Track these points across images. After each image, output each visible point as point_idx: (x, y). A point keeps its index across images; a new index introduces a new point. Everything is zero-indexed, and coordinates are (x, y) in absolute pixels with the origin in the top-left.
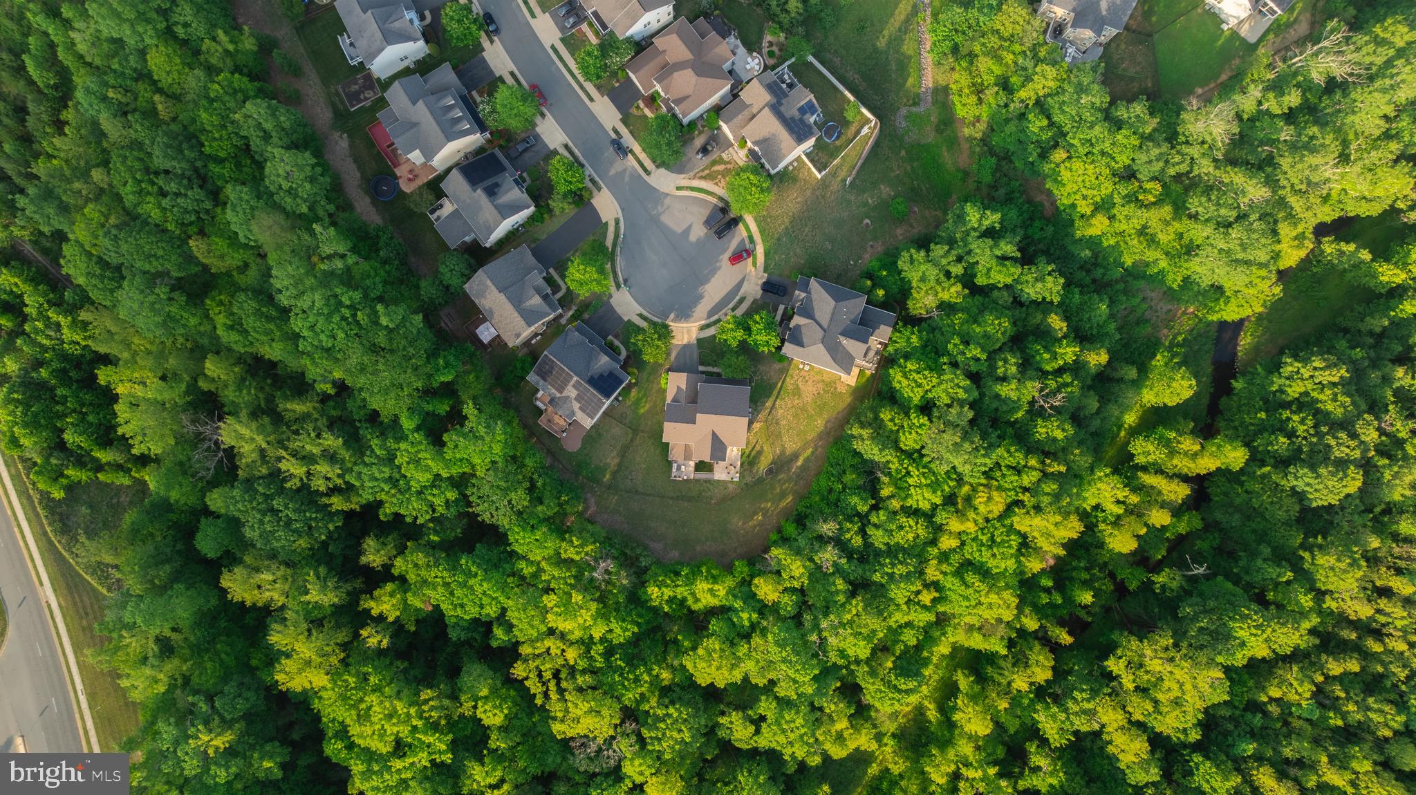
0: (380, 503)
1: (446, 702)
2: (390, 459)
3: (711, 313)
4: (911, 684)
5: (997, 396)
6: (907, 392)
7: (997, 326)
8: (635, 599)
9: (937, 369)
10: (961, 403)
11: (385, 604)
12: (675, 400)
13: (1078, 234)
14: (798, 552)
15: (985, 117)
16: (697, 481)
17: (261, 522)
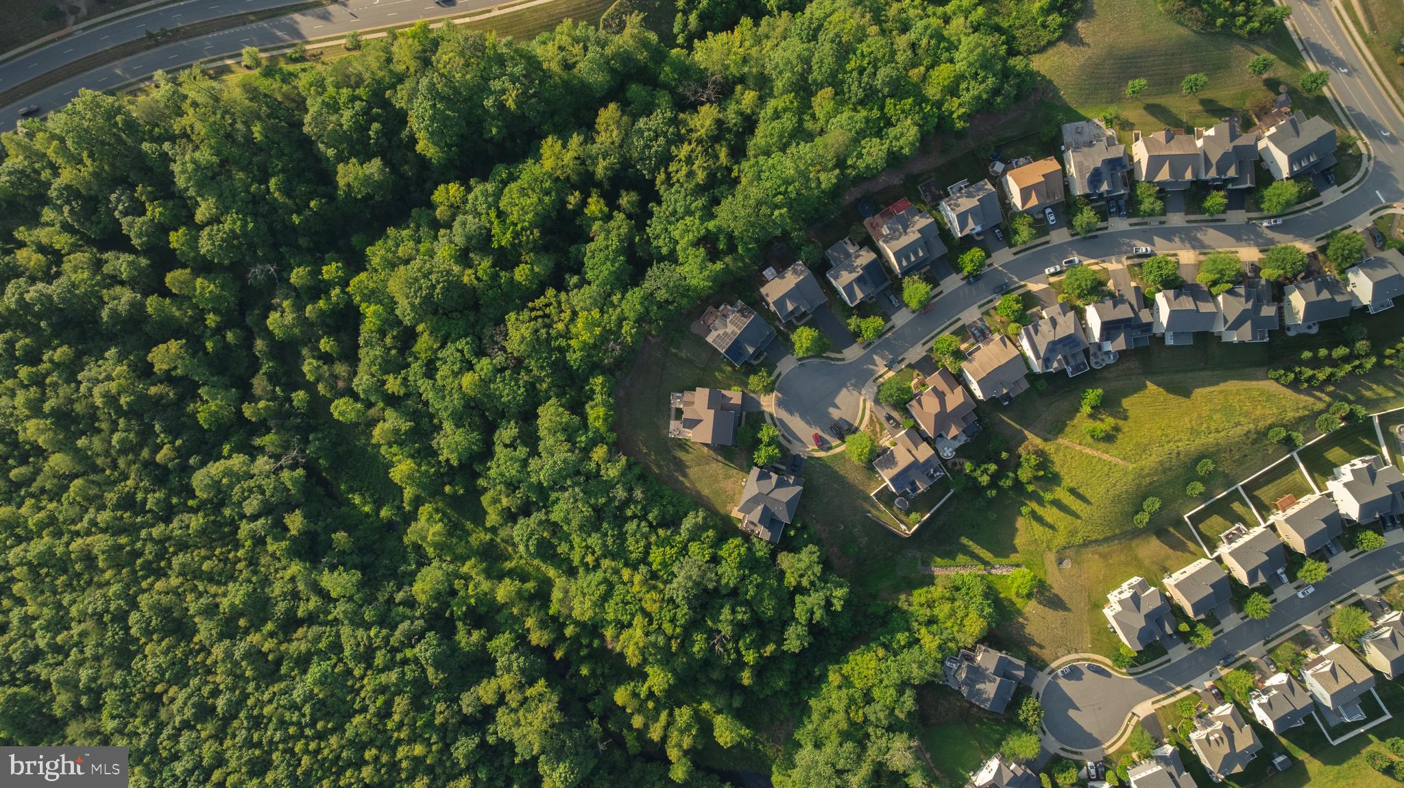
0: (659, 203)
1: (531, 246)
2: (689, 212)
3: (781, 421)
4: (532, 549)
5: (722, 607)
6: (725, 547)
7: (768, 608)
8: (594, 367)
9: (741, 566)
10: (718, 581)
11: (595, 206)
12: (724, 396)
13: (830, 667)
14: (623, 474)
15: (911, 609)
16: (670, 409)
17: (649, 130)
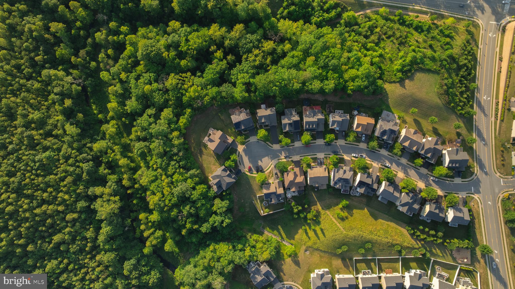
0: (240, 64)
1: (191, 55)
2: (247, 72)
3: (241, 156)
4: (139, 153)
5: (188, 205)
6: (199, 186)
7: (202, 213)
8: (190, 105)
9: (201, 195)
10: (190, 196)
11: (219, 54)
12: (226, 137)
13: (213, 244)
14: (180, 144)
15: (250, 239)
16: (208, 132)
17: (249, 39)
